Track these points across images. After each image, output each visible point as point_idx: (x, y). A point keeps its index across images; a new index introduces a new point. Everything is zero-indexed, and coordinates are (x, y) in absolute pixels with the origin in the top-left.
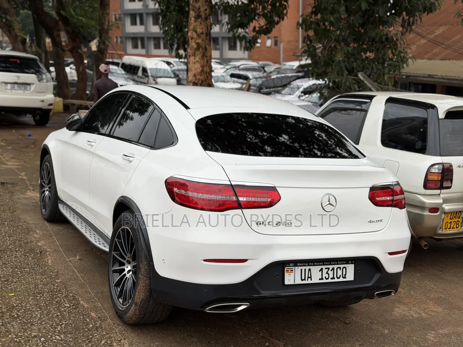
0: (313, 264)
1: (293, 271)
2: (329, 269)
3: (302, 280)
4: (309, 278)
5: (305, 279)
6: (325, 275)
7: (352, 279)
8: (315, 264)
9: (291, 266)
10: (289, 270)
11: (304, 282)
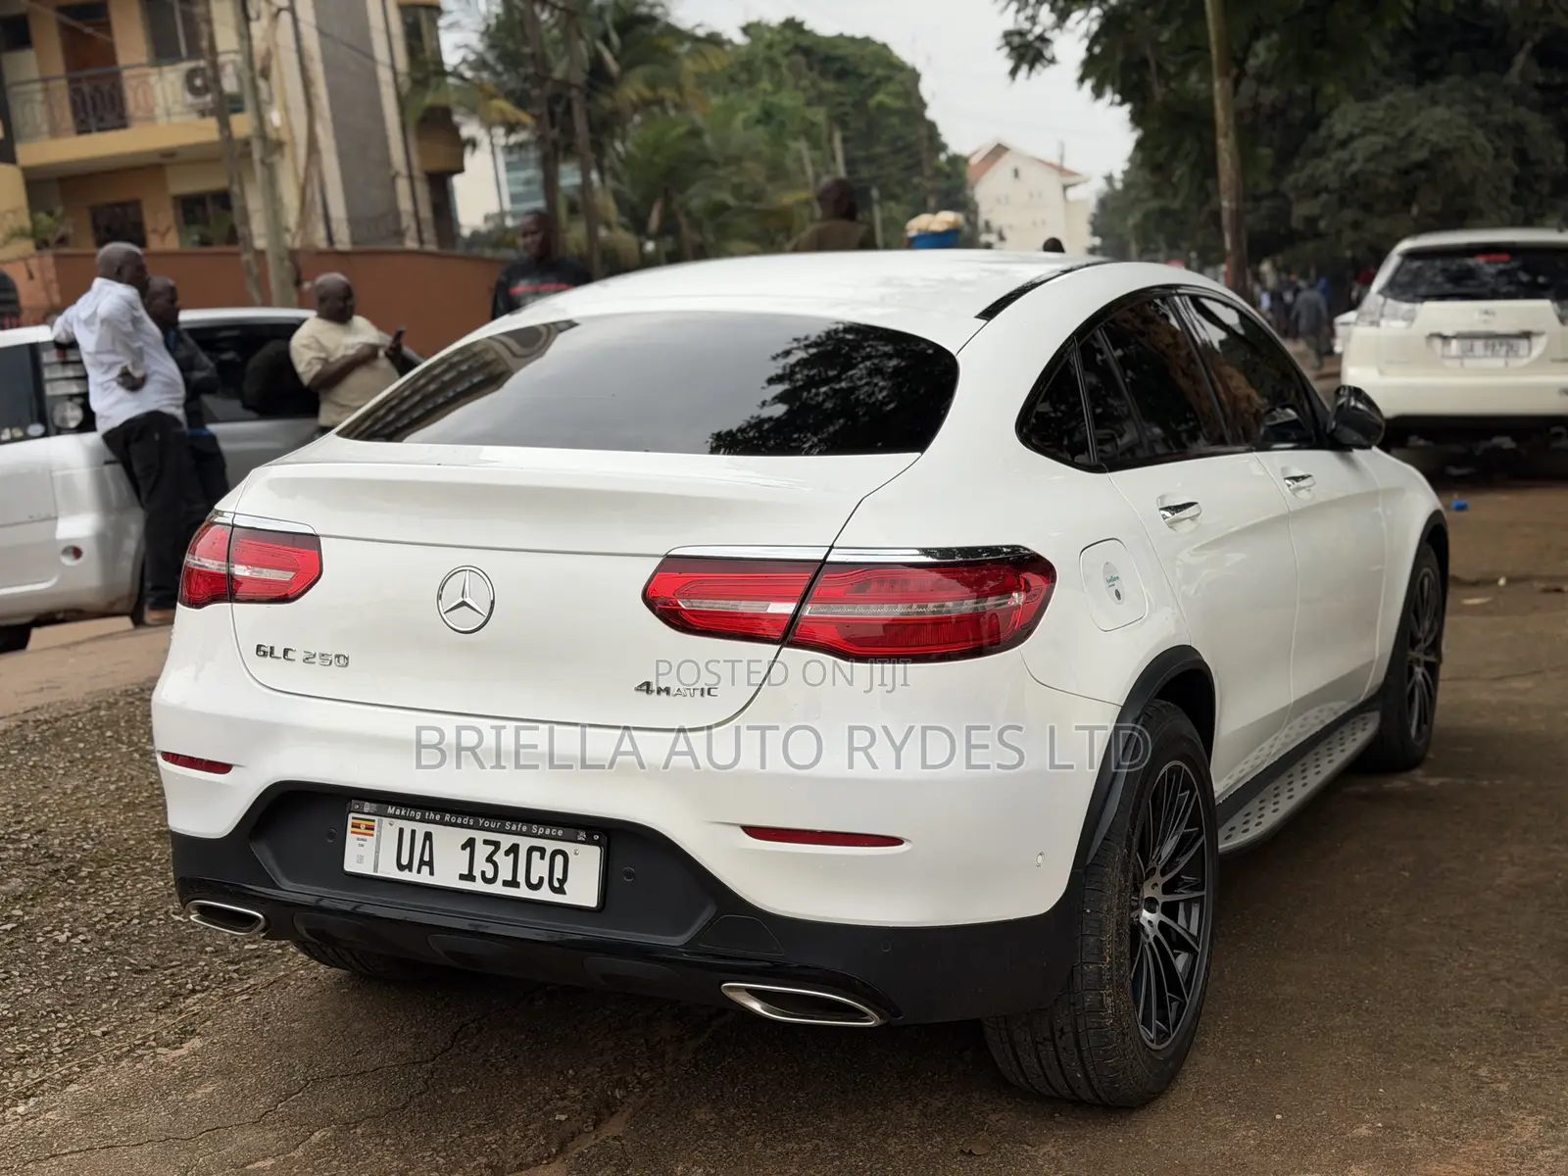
0: (438, 817)
1: (373, 829)
3: (401, 867)
4: (426, 863)
5: (409, 867)
6: (481, 865)
7: (592, 901)
8: (447, 818)
9: (366, 810)
10: (363, 824)
11: (405, 876)
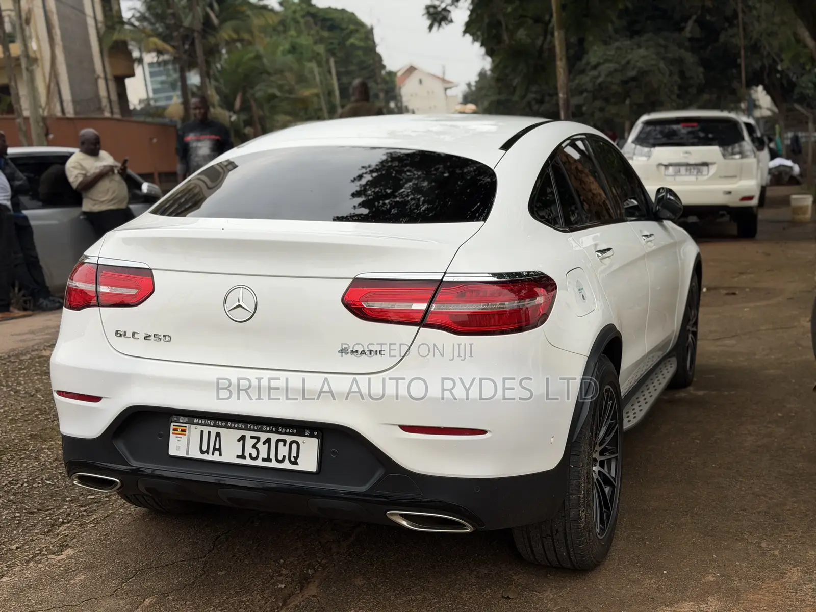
2: (258, 439)
3: (202, 452)
4: (217, 450)
5: (207, 452)
6: (249, 450)
7: (313, 468)
8: (229, 425)
9: (181, 421)
10: (180, 429)
11: (205, 457)
